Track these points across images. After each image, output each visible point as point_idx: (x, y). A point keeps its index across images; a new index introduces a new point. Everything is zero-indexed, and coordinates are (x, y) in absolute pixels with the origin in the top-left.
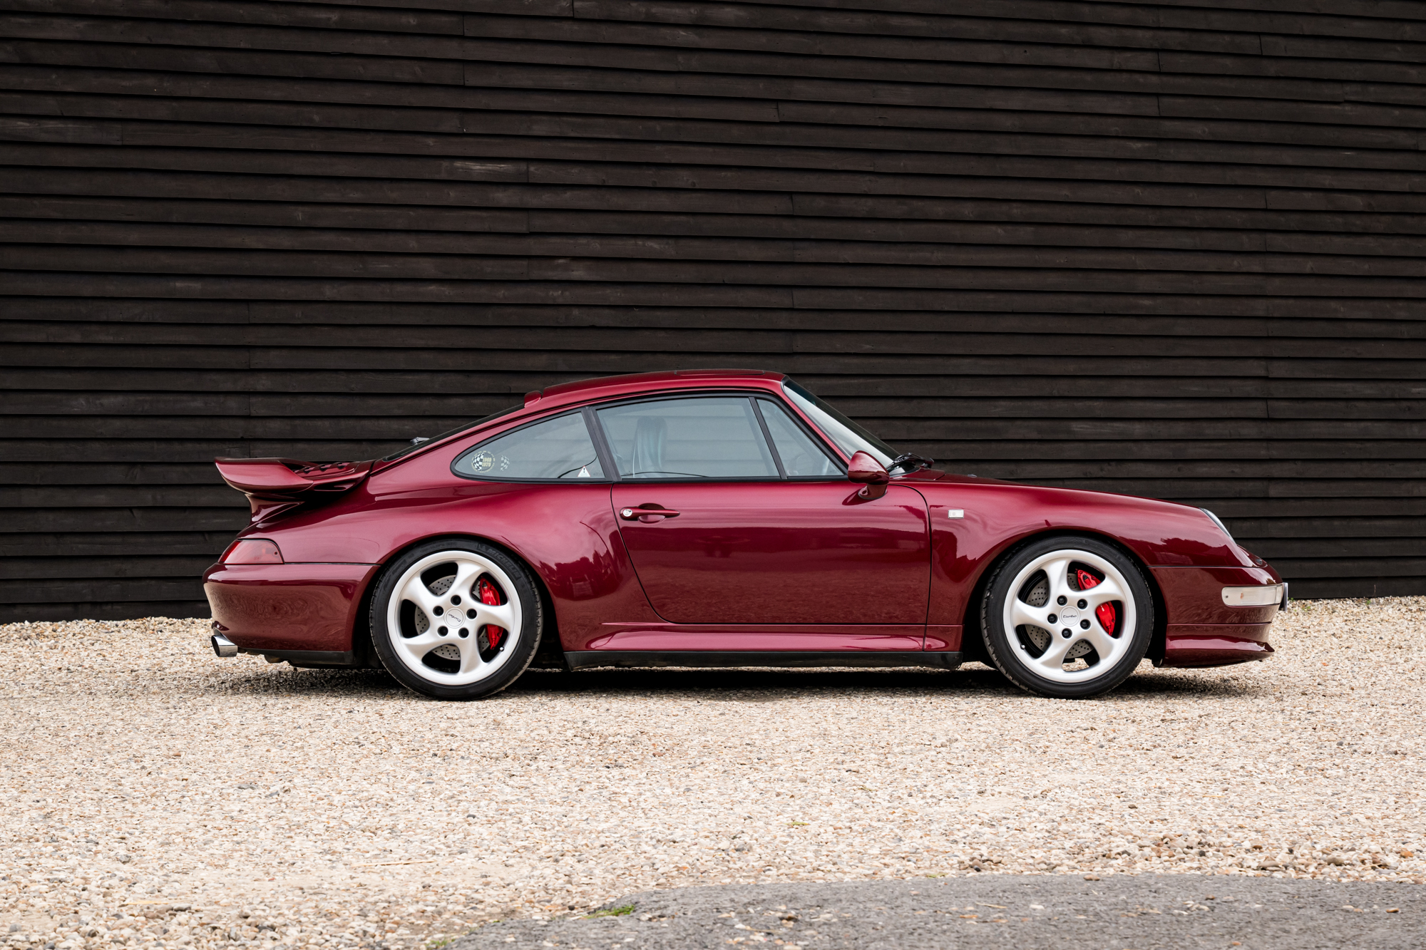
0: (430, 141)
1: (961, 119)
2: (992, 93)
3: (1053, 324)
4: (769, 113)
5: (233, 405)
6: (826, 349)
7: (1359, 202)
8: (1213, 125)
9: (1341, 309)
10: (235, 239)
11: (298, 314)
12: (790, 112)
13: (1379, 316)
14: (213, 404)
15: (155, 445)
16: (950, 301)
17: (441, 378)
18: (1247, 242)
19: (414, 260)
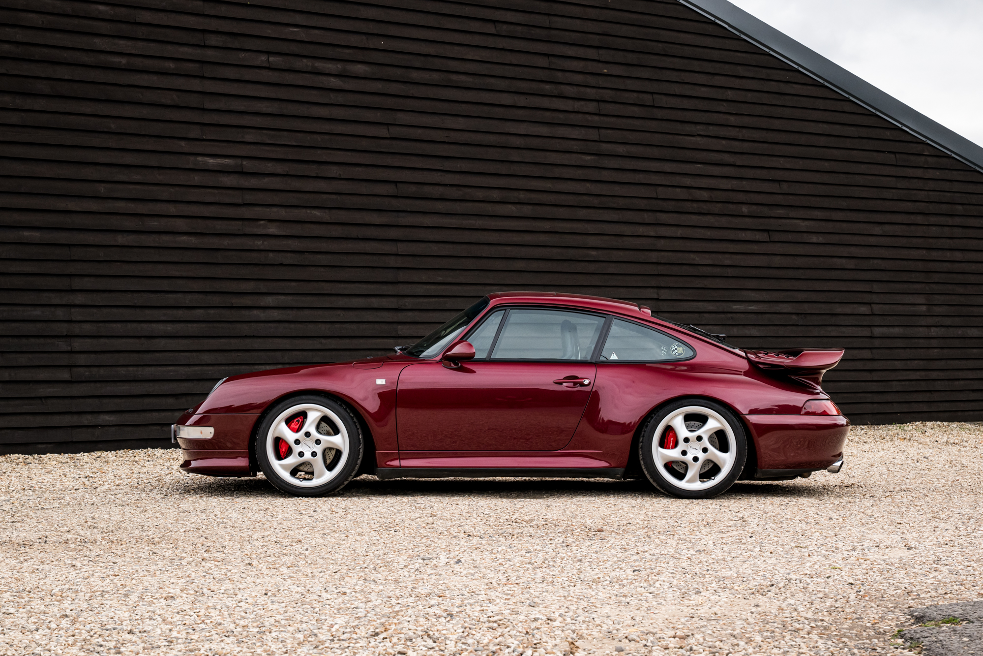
0: (183, 143)
1: (492, 139)
2: (509, 124)
3: (543, 266)
4: (383, 132)
5: (60, 313)
6: (416, 280)
7: (705, 195)
8: (628, 147)
9: (696, 259)
10: (61, 204)
11: (101, 254)
12: (396, 131)
13: (716, 263)
14: (47, 313)
15: (10, 340)
16: (485, 251)
17: (189, 296)
18: (647, 217)
19: (173, 220)
